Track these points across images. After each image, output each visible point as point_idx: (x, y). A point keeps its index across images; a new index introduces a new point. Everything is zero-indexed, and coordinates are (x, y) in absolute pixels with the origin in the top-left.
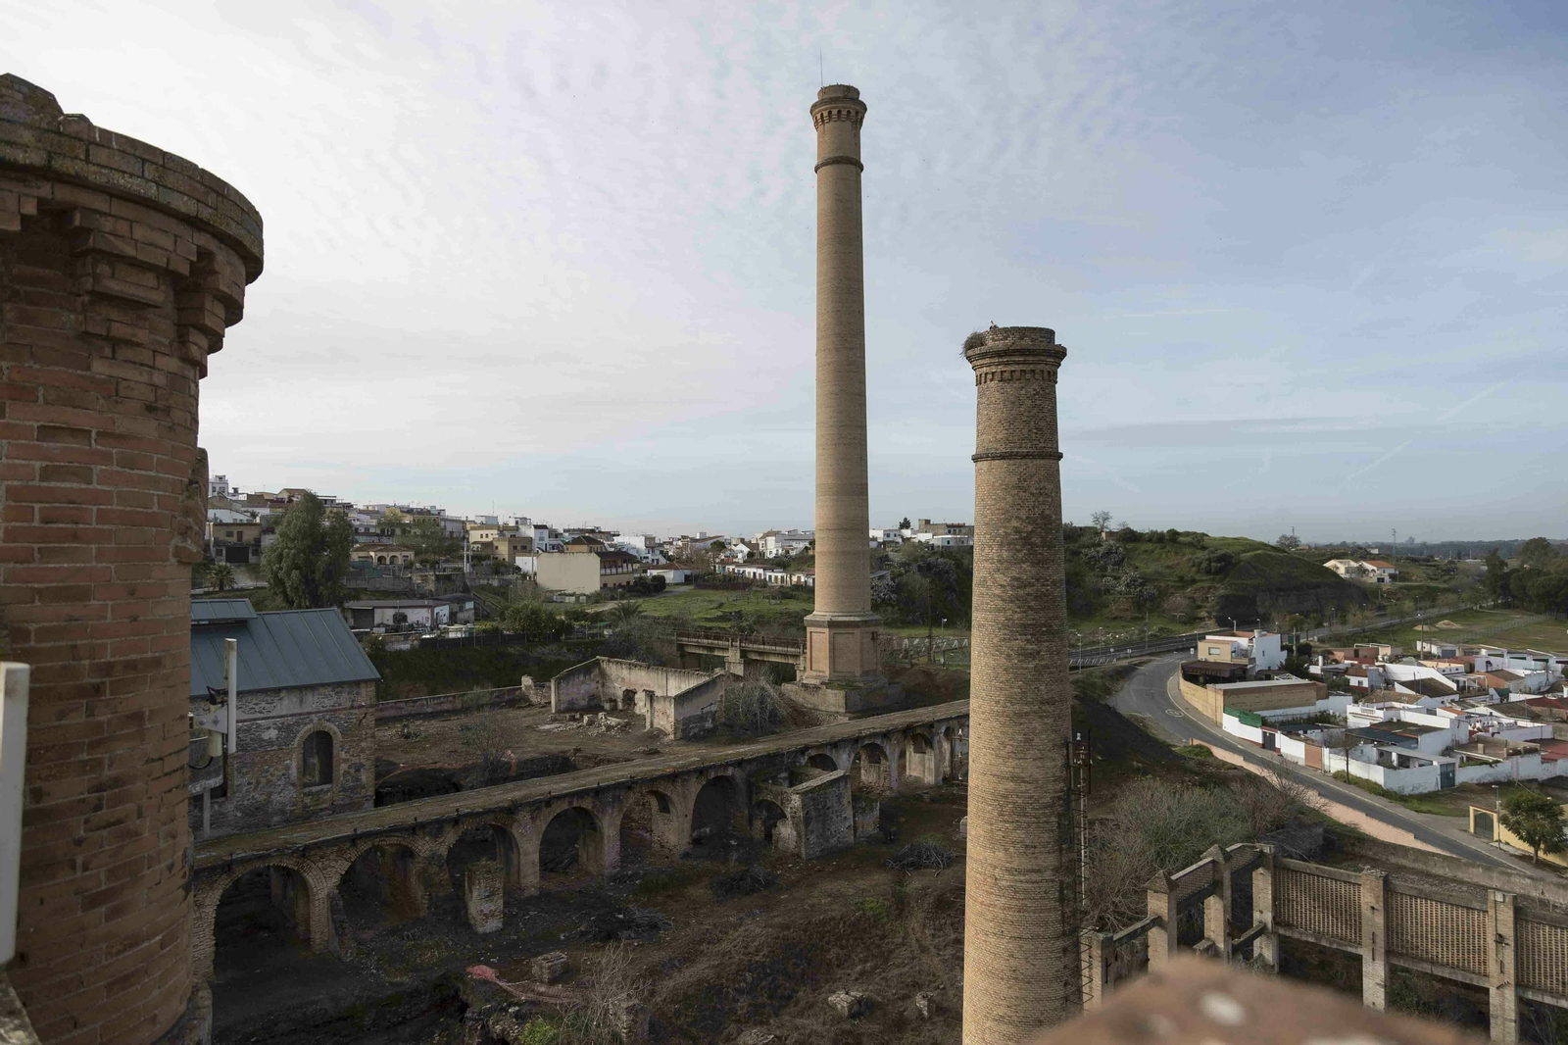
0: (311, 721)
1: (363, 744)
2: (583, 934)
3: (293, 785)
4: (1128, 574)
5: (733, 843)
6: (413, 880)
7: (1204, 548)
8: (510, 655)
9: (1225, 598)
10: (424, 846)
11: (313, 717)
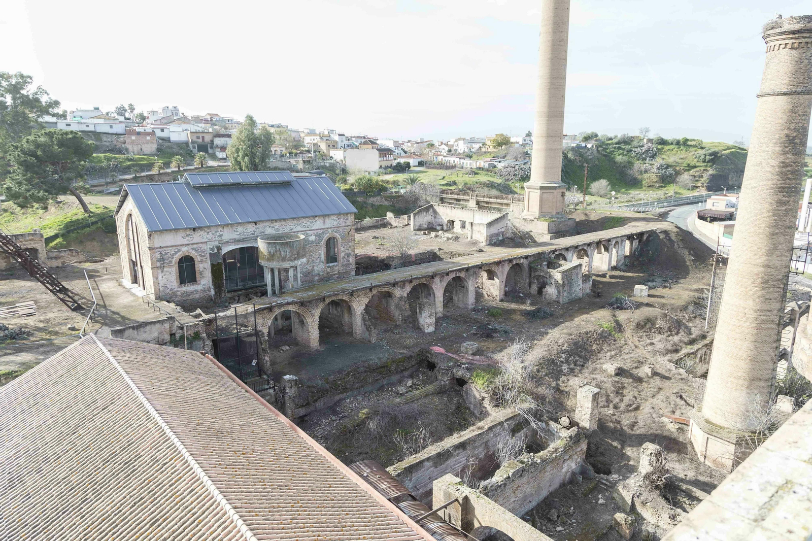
0: (329, 232)
1: (350, 244)
2: (475, 334)
3: (323, 262)
4: (658, 161)
5: (521, 295)
6: (392, 308)
7: (702, 148)
8: (358, 201)
9: (712, 175)
10: (398, 292)
11: (329, 230)
